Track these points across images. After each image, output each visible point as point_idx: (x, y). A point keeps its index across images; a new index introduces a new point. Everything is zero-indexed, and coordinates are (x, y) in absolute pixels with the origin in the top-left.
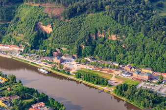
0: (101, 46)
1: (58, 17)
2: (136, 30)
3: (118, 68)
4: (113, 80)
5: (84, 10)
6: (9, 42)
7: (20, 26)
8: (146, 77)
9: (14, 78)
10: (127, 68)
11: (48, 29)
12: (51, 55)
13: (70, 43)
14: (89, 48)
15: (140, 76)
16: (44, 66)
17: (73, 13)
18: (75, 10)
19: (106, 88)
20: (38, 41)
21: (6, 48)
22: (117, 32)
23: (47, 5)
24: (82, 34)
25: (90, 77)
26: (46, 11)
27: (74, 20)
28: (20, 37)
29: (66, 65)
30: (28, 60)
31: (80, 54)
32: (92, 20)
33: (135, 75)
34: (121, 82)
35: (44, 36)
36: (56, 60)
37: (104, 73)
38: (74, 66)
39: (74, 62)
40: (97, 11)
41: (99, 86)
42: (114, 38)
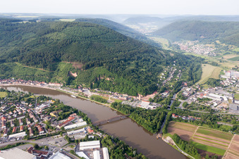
0: (102, 83)
1: (80, 69)
2: (119, 75)
3: (111, 94)
4: (109, 100)
5: (93, 65)
6: (54, 81)
7: (60, 74)
8: (125, 98)
9: (59, 101)
10: (115, 94)
11: (75, 75)
12: (77, 88)
13: (86, 81)
14: (96, 84)
15: (122, 98)
16: (74, 93)
17: (88, 67)
18: (88, 66)
19: (106, 104)
20: (70, 81)
21: (53, 84)
22: (110, 77)
23: (74, 63)
24: (93, 78)
25: (98, 99)
26: (74, 66)
27: (88, 70)
28: (60, 79)
29: (85, 93)
30: (65, 90)
31: (92, 87)
32: (97, 70)
33: (120, 97)
34: (113, 101)
35: (73, 78)
36: (80, 91)
37: (104, 97)
38: (89, 93)
39: (89, 91)
40: (100, 66)
41: (103, 104)
42: (108, 79)
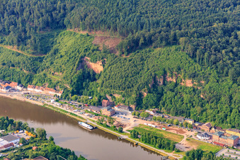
0: (170, 94)
1: (112, 51)
2: (221, 74)
3: (192, 127)
4: (183, 143)
5: (149, 42)
6: (42, 82)
7: (58, 62)
8: (231, 142)
9: (43, 134)
10: (205, 127)
11: (97, 67)
12: (99, 104)
13: (126, 87)
14: (153, 97)
15: (222, 140)
16: (87, 118)
17: (134, 46)
18: (136, 42)
19: (171, 155)
20: (82, 83)
21: (37, 91)
22: (194, 76)
23: (99, 34)
24: (144, 77)
25: (151, 138)
26: (96, 41)
27: (135, 56)
28: (58, 77)
29: (119, 119)
30: (66, 109)
31: (139, 104)
32: (160, 57)
33: (216, 137)
34: (195, 147)
35: (92, 77)
36: (105, 111)
37: (170, 133)
38: (130, 121)
39: (130, 116)
40: (168, 44)
41: (162, 151)
42: (189, 83)
